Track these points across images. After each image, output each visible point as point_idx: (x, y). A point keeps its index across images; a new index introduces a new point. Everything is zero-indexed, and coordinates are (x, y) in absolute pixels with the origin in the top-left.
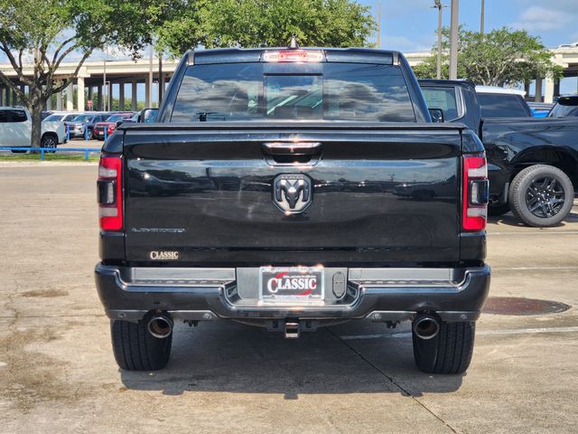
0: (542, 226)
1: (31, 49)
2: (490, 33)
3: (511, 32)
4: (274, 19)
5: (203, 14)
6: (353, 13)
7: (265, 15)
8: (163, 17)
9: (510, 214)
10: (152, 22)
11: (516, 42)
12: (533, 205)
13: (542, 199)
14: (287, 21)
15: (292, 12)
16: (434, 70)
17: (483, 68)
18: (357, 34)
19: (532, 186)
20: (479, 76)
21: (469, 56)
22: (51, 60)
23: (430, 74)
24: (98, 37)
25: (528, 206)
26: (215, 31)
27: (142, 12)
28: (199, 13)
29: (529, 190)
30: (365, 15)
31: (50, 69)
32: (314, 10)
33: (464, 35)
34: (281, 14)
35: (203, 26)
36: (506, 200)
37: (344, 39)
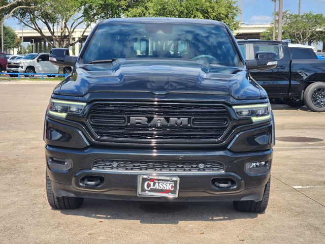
0: (319, 112)
1: (58, 22)
2: (303, 15)
3: (315, 14)
4: (187, 8)
5: (149, 4)
6: (229, 5)
7: (182, 6)
8: (128, 7)
9: (305, 106)
10: (123, 9)
11: (317, 20)
12: (315, 101)
13: (319, 98)
14: (193, 9)
15: (197, 4)
16: (271, 35)
17: (299, 34)
18: (230, 16)
19: (315, 92)
20: (296, 38)
21: (291, 27)
22: (69, 28)
23: (270, 37)
24: (94, 17)
25: (312, 101)
26: (156, 14)
27: (117, 4)
28: (147, 4)
29: (313, 94)
30: (235, 6)
31: (69, 33)
32: (208, 3)
33: (288, 16)
34: (190, 5)
35: (149, 11)
36: (302, 99)
37: (223, 19)
